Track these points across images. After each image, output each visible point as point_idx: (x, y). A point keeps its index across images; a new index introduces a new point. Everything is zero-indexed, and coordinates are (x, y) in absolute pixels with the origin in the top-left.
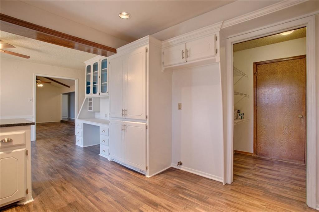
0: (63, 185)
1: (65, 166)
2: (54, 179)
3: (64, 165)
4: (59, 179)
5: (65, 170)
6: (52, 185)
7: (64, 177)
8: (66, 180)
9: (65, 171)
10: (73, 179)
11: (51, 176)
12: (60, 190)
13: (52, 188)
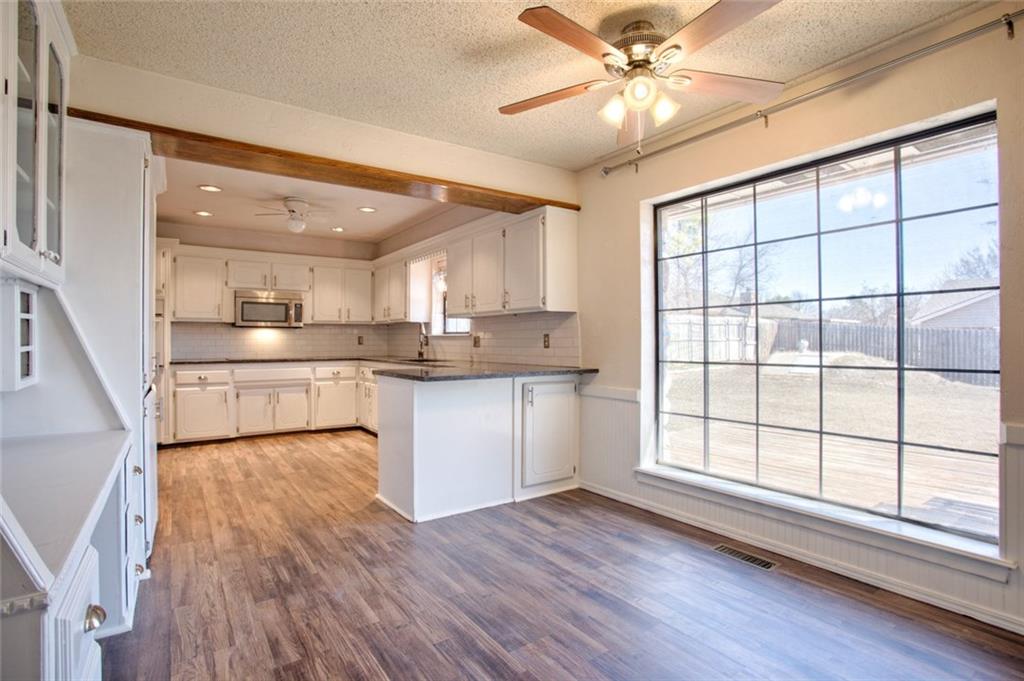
0: (332, 512)
1: (321, 565)
2: (351, 527)
3: (324, 568)
4: (340, 525)
5: (323, 546)
6: (352, 515)
7: (328, 527)
8: (325, 521)
9: (325, 544)
10: (309, 522)
11: (358, 533)
12: (337, 506)
13: (352, 510)
